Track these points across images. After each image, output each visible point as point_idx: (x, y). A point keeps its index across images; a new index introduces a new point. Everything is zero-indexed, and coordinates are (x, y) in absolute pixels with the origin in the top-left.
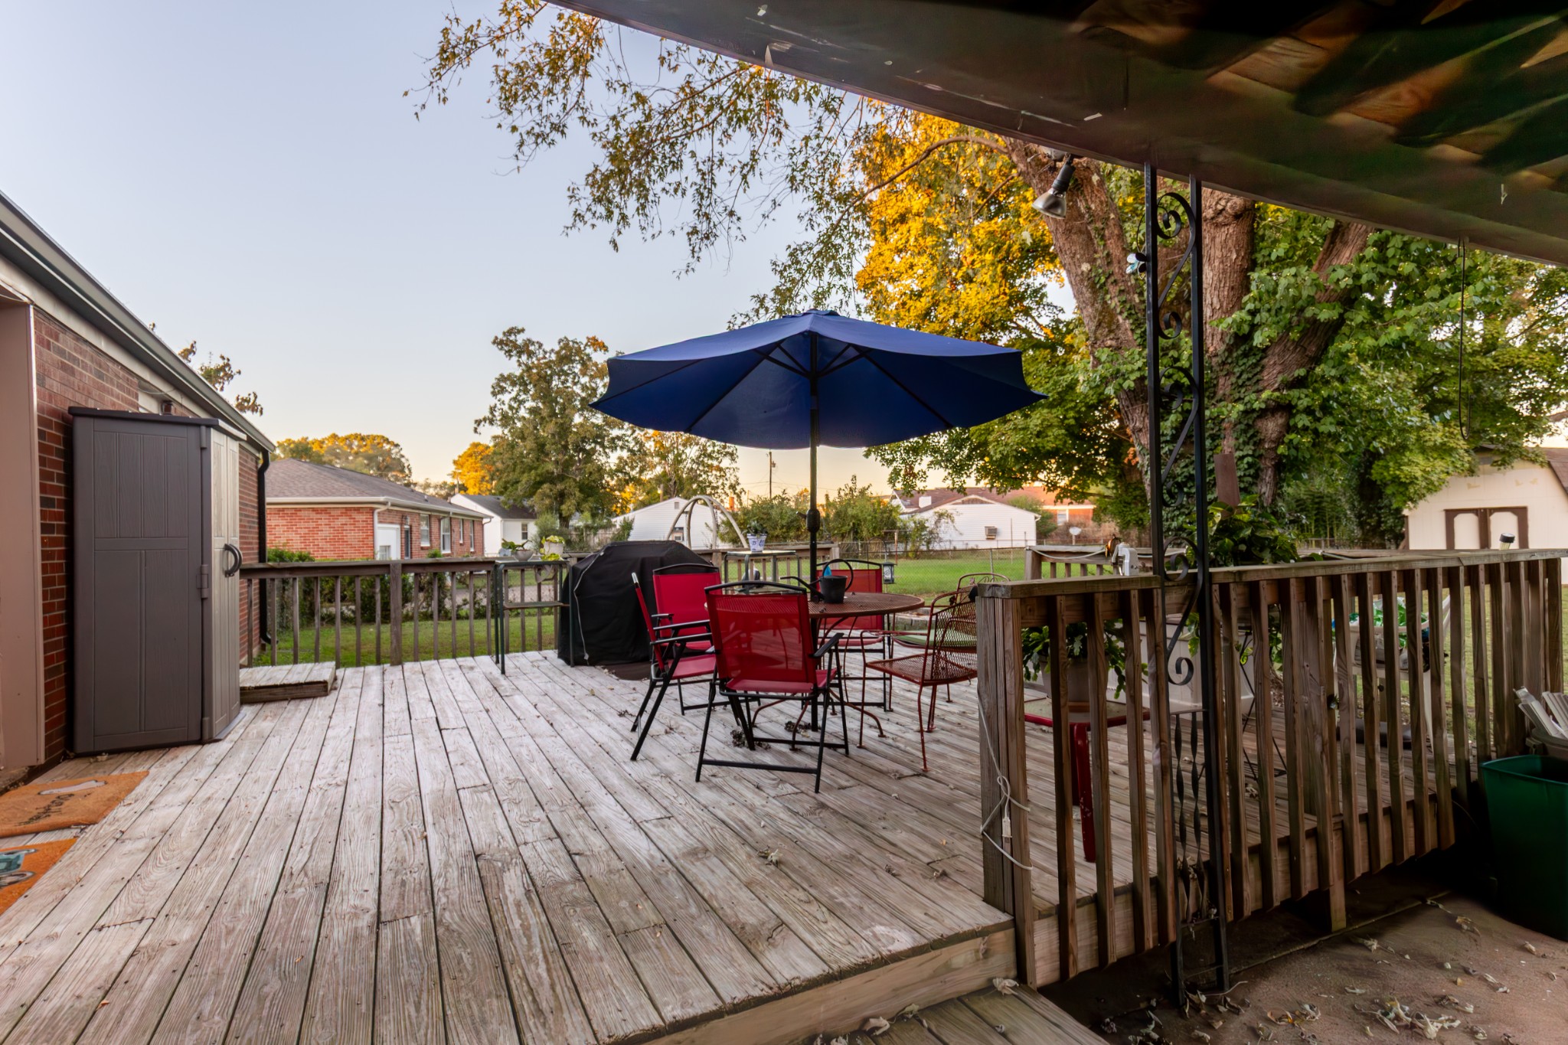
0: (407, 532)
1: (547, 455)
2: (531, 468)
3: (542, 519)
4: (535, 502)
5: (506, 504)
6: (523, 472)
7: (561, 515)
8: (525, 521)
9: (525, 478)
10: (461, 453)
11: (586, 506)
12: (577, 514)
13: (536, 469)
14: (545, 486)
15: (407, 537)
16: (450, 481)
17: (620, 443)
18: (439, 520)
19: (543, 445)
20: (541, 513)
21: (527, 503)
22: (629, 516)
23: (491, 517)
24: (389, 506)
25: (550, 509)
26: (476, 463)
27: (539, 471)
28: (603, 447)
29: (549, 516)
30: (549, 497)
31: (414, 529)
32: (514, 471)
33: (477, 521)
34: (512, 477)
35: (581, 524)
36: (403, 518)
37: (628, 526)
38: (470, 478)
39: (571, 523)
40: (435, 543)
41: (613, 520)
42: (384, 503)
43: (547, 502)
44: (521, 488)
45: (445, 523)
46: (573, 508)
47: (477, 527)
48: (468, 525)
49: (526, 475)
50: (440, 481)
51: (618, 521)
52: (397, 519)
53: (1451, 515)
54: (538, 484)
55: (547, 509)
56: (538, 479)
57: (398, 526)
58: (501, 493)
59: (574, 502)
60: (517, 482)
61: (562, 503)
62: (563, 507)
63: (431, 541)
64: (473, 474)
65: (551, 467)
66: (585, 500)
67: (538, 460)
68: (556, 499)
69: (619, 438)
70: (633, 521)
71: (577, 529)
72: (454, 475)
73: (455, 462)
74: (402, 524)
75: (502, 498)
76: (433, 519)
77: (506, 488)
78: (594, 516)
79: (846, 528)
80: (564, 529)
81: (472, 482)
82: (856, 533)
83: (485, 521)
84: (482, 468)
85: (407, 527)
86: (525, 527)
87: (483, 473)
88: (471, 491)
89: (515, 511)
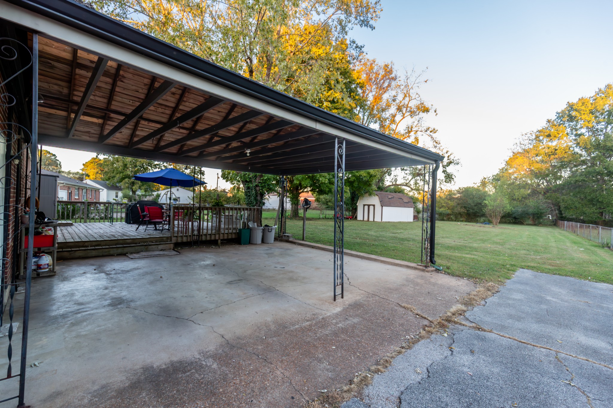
0: (70, 193)
1: (128, 168)
2: (120, 173)
3: (124, 191)
4: (122, 185)
5: (109, 184)
6: (117, 174)
7: (132, 190)
8: (117, 191)
9: (118, 176)
10: (87, 161)
11: (143, 187)
12: (139, 190)
13: (123, 173)
14: (126, 179)
15: (70, 195)
16: (81, 172)
17: (158, 167)
18: (82, 190)
19: (126, 165)
20: (124, 189)
21: (118, 185)
22: (159, 192)
23: (103, 190)
24: (64, 184)
25: (128, 188)
26: (94, 166)
27: (124, 174)
28: (151, 167)
29: (127, 190)
30: (127, 183)
31: (73, 192)
32: (113, 173)
33: (97, 191)
34: (112, 175)
35: (140, 194)
36: (69, 188)
37: (158, 196)
38: (92, 172)
39: (137, 193)
40: (80, 198)
41: (153, 193)
42: (63, 183)
43: (127, 185)
44: (116, 179)
45: (84, 191)
46: (137, 188)
47: (97, 193)
48: (93, 192)
49: (118, 175)
50: (76, 171)
51: (155, 193)
52: (67, 188)
53: (364, 205)
54: (123, 179)
55: (127, 187)
56: (123, 177)
57: (67, 191)
58: (107, 180)
59: (138, 186)
60: (115, 177)
61: (133, 186)
62: (134, 187)
63: (79, 196)
64: (93, 170)
65: (129, 173)
66: (143, 185)
67: (124, 170)
68: (130, 184)
69: (157, 165)
70: (160, 194)
71: (138, 195)
72: (82, 170)
73: (83, 164)
74: (68, 191)
75: (108, 182)
76: (80, 189)
77: (109, 179)
78: (145, 191)
79: (236, 201)
80: (133, 195)
81: (92, 173)
82: (239, 202)
83: (100, 190)
84: (97, 168)
85: (70, 191)
86: (117, 193)
87: (97, 170)
88: (91, 177)
89: (113, 187)
